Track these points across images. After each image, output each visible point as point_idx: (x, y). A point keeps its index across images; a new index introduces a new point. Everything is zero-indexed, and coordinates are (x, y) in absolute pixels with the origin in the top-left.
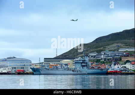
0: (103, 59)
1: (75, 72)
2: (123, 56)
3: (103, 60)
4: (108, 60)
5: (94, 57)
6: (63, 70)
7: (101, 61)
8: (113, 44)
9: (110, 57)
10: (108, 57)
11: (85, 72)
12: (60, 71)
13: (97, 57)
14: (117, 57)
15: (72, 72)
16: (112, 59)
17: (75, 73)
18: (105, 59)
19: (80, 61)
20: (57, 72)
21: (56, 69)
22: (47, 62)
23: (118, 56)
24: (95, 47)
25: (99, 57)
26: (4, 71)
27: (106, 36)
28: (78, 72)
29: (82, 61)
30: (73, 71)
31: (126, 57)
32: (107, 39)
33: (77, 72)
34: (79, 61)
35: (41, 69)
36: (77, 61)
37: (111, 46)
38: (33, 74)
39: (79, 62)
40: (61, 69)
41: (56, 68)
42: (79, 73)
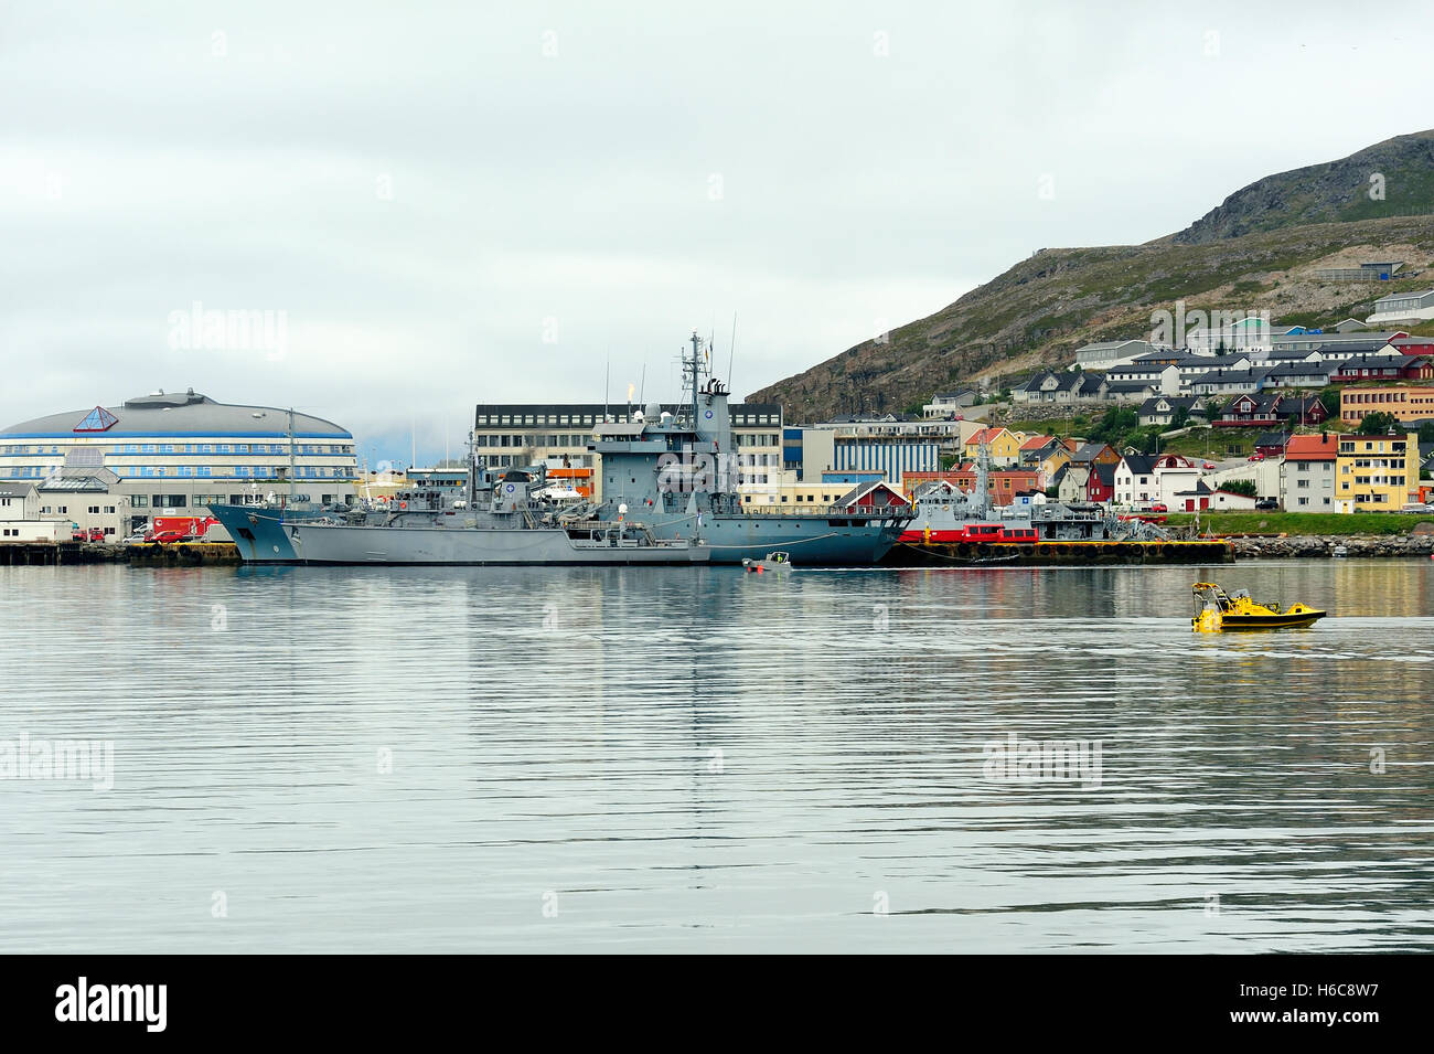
0: (1163, 406)
1: (591, 542)
2: (1360, 378)
3: (1160, 421)
4: (1212, 413)
5: (1083, 391)
6: (490, 522)
7: (1145, 421)
8: (1335, 247)
9: (1237, 389)
10: (1215, 389)
11: (680, 547)
12: (461, 530)
13: (1116, 388)
14: (1307, 382)
15: (564, 548)
16: (1246, 406)
17: (591, 549)
18: (1181, 408)
19: (646, 436)
20: (436, 545)
21: (424, 520)
22: (505, 441)
23: (1317, 370)
24: (1151, 288)
25: (1139, 388)
26: (29, 534)
27: (1334, 165)
28: (621, 542)
29: (668, 436)
30: (574, 534)
31: (1390, 382)
32: (1335, 200)
33: (606, 542)
34: (633, 437)
35: (291, 514)
36: (619, 438)
37: (1310, 271)
38: (224, 559)
39: (637, 447)
40: (470, 520)
41: (423, 505)
42: (627, 549)
